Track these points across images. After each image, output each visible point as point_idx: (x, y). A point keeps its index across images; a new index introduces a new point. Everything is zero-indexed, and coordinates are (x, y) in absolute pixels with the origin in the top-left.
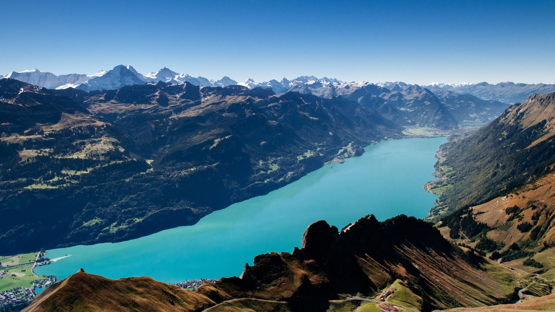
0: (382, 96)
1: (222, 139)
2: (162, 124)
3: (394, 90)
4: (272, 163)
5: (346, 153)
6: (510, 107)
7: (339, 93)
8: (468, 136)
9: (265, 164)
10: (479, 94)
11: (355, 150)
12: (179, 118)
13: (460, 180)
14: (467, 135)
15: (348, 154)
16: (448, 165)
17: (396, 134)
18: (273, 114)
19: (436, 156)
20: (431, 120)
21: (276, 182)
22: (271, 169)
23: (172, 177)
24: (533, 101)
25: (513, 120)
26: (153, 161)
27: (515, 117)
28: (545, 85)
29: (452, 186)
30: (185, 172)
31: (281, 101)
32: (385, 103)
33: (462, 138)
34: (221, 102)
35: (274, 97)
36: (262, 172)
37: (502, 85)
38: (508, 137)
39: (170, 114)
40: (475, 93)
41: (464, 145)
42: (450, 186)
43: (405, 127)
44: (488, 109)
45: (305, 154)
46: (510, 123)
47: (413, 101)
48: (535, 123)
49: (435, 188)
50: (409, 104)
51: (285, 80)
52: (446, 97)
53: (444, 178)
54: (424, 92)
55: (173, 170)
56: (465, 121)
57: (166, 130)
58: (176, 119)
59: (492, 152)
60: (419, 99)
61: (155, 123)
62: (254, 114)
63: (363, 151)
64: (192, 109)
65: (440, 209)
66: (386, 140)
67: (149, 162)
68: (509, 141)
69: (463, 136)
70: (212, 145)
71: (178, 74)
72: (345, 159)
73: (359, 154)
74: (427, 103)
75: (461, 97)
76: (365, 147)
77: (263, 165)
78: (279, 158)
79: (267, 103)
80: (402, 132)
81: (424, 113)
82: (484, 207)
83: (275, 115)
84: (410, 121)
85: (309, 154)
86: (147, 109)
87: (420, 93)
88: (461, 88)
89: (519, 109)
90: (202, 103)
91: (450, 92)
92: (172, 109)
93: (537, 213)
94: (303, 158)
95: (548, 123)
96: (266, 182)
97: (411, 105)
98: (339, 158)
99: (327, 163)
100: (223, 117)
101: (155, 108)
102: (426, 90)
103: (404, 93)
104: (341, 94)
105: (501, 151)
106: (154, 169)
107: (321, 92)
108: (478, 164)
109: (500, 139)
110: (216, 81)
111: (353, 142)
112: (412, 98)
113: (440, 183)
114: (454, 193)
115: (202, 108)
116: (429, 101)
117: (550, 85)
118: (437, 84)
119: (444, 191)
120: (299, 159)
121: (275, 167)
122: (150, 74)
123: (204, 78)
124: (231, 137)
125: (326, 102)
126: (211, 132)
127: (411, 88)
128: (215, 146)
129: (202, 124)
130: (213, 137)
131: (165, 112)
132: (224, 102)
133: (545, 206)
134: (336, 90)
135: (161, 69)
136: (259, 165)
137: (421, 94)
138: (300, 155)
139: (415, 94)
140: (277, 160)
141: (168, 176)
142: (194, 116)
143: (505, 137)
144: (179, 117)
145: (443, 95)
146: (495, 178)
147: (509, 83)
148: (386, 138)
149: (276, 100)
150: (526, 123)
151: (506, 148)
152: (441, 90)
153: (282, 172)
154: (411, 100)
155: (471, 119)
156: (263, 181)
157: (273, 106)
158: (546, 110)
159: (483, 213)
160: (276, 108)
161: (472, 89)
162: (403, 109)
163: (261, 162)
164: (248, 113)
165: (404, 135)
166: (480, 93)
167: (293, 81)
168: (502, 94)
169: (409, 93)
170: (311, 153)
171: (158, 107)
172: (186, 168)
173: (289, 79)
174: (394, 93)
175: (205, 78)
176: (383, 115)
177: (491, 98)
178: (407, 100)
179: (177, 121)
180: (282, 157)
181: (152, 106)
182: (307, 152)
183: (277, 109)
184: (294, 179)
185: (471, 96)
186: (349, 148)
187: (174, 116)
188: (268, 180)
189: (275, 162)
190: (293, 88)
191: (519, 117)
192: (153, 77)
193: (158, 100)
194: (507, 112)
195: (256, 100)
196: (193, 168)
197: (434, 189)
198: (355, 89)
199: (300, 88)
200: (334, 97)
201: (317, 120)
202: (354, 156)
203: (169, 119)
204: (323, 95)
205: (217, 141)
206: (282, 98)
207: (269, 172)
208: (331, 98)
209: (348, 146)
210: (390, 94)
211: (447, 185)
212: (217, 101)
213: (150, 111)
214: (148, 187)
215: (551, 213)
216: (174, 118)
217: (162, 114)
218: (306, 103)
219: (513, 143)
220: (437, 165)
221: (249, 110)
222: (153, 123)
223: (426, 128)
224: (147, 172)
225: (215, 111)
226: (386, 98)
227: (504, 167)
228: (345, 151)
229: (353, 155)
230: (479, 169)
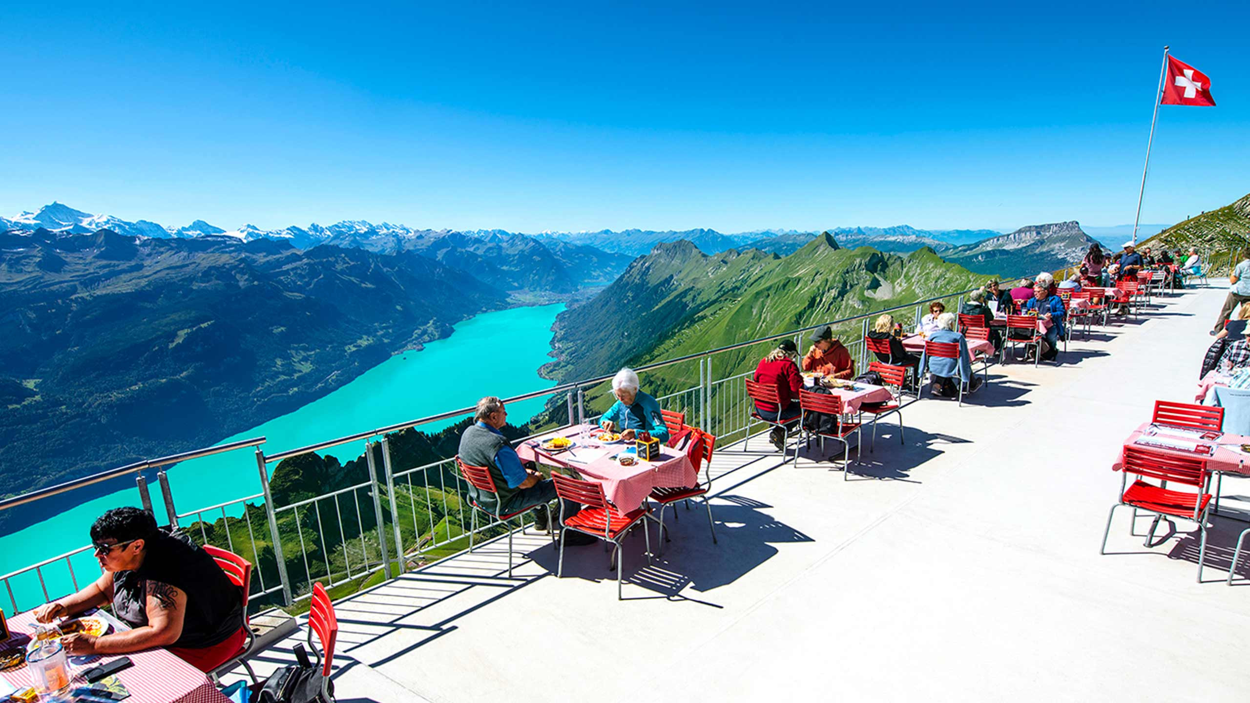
0: (475, 250)
1: (194, 329)
2: (54, 311)
3: (490, 241)
4: (299, 362)
5: (426, 336)
6: (635, 261)
7: (409, 247)
8: (590, 300)
9: (287, 363)
10: (602, 246)
11: (439, 330)
12: (95, 297)
13: (581, 358)
14: (588, 299)
15: (428, 336)
16: (566, 339)
17: (498, 303)
18: (295, 283)
19: (552, 329)
20: (543, 282)
21: (309, 391)
22: (300, 371)
23: (90, 406)
24: (659, 252)
25: (638, 277)
26: (41, 380)
27: (641, 274)
28: (675, 233)
29: (573, 367)
30: (119, 393)
31: (305, 261)
32: (479, 259)
33: (584, 303)
34: (187, 265)
35: (293, 254)
36: (283, 377)
37: (628, 233)
38: (634, 298)
39: (74, 290)
40: (596, 244)
41: (586, 311)
42: (570, 367)
43: (509, 292)
44: (613, 264)
45: (359, 342)
46: (636, 280)
47: (517, 256)
48: (662, 279)
49: (551, 371)
50: (513, 261)
51: (315, 227)
52: (560, 250)
53: (564, 357)
54: (532, 244)
55: (91, 394)
56: (586, 281)
57: (66, 320)
58: (88, 298)
59: (618, 317)
60: (526, 253)
61: (35, 310)
62: (256, 283)
63: (453, 331)
64: (124, 279)
65: (558, 399)
66: (485, 312)
67: (31, 384)
68: (634, 303)
69: (585, 300)
70: (173, 341)
71: (89, 216)
72: (425, 345)
73: (446, 334)
74: (537, 258)
75: (579, 249)
76: (454, 324)
77: (282, 365)
78: (313, 353)
79: (279, 263)
80: (507, 299)
81: (534, 272)
82: (598, 390)
83: (299, 283)
84: (516, 284)
85: (364, 342)
86: (13, 283)
87: (526, 245)
88: (580, 237)
89: (645, 263)
90: (145, 269)
91: (565, 243)
92: (77, 281)
93: (654, 389)
94: (354, 349)
95: (675, 277)
96: (291, 393)
97: (515, 262)
98: (415, 344)
99: (396, 352)
100: (192, 290)
101: (35, 281)
102: (534, 241)
103: (504, 245)
104: (411, 248)
105: (627, 315)
106: (42, 396)
107: (379, 246)
108: (602, 335)
109: (625, 302)
110: (180, 228)
111: (435, 318)
112: (517, 252)
113: (557, 364)
114: (575, 375)
115: (147, 277)
116: (538, 255)
117: (680, 233)
118: (549, 233)
119: (564, 374)
120: (349, 351)
121: (306, 368)
122: (20, 214)
123: (152, 223)
124: (212, 324)
125: (387, 260)
126: (168, 319)
127: (514, 237)
128: (181, 342)
129: (148, 305)
130: (173, 327)
131: (60, 287)
132: (193, 265)
133: (663, 380)
134: (403, 242)
135: (47, 206)
136: (275, 367)
137: (528, 247)
138: (350, 344)
139: (520, 246)
140: (310, 356)
141: (80, 405)
142: (129, 291)
143: (631, 299)
144: (95, 295)
145: (557, 246)
146: (620, 350)
147: (636, 230)
148: (484, 309)
149: (297, 258)
150: (653, 280)
151: (631, 312)
152: (555, 241)
153: (318, 375)
154: (516, 255)
155: (594, 279)
156: (286, 391)
157: (293, 269)
158: (673, 262)
159: (597, 397)
160: (299, 272)
161: (593, 239)
162: (505, 268)
163: (279, 362)
164: (242, 282)
165: (509, 304)
166: (603, 244)
167: (329, 229)
168: (628, 244)
169: (512, 245)
170: (368, 340)
171: (42, 278)
172: (119, 388)
173: (323, 225)
174: (490, 245)
175: (154, 222)
176: (479, 278)
177: (616, 250)
178: (509, 255)
179: (90, 302)
180: (318, 350)
181: (28, 276)
182: (361, 338)
183: (301, 274)
184: (340, 383)
185: (593, 248)
186: (430, 326)
187: (83, 294)
188: (296, 389)
189: (305, 359)
190: (329, 240)
191: (645, 273)
192: (27, 222)
193: (39, 265)
194: (631, 267)
195: (261, 261)
196: (136, 384)
197: (551, 374)
198: (432, 239)
199: (342, 239)
200: (399, 253)
201: (373, 289)
202: (439, 339)
203: (72, 300)
204: (384, 250)
205: (183, 334)
206: (308, 255)
207: (296, 376)
208: (395, 254)
209: (429, 325)
210: (486, 247)
211: (566, 366)
212: (178, 264)
213: (23, 286)
214: (33, 432)
215: (670, 387)
216: (82, 298)
217: (52, 292)
218: (352, 263)
219: (639, 306)
220: (552, 343)
221: (246, 277)
222: (31, 309)
223: (538, 293)
224: (25, 403)
225: (176, 280)
226: (480, 252)
227: (629, 336)
228: (425, 332)
229: (437, 337)
230: (603, 341)
